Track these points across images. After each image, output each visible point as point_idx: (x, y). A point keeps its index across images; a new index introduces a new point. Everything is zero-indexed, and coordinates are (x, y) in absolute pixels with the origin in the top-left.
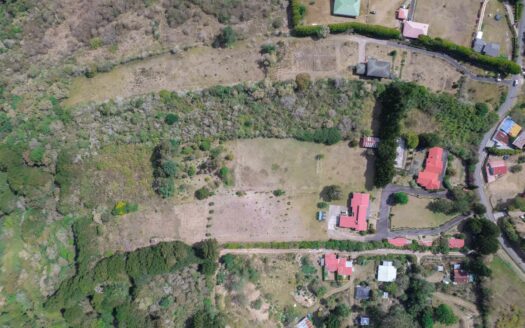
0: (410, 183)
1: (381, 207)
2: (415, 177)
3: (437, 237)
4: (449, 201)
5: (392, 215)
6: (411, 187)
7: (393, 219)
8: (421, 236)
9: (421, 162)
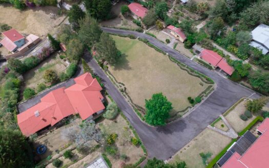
0: (114, 118)
1: (200, 130)
2: (98, 118)
3: (152, 32)
4: (94, 53)
5: (191, 101)
6: (119, 111)
7: (194, 96)
8: (171, 46)
9: (65, 131)
